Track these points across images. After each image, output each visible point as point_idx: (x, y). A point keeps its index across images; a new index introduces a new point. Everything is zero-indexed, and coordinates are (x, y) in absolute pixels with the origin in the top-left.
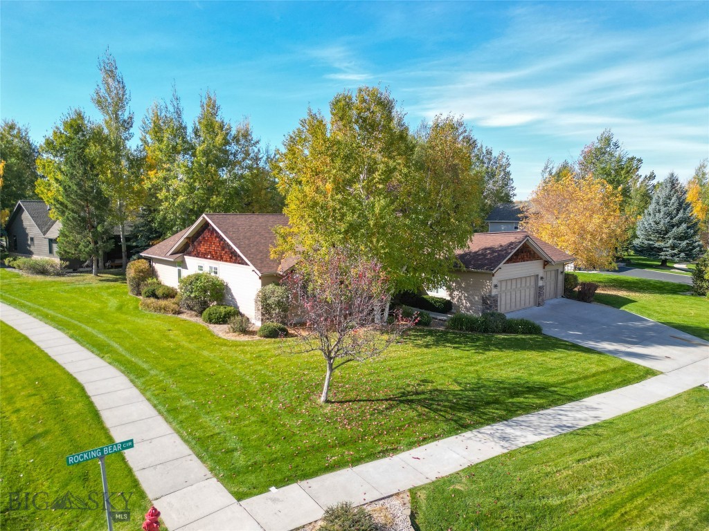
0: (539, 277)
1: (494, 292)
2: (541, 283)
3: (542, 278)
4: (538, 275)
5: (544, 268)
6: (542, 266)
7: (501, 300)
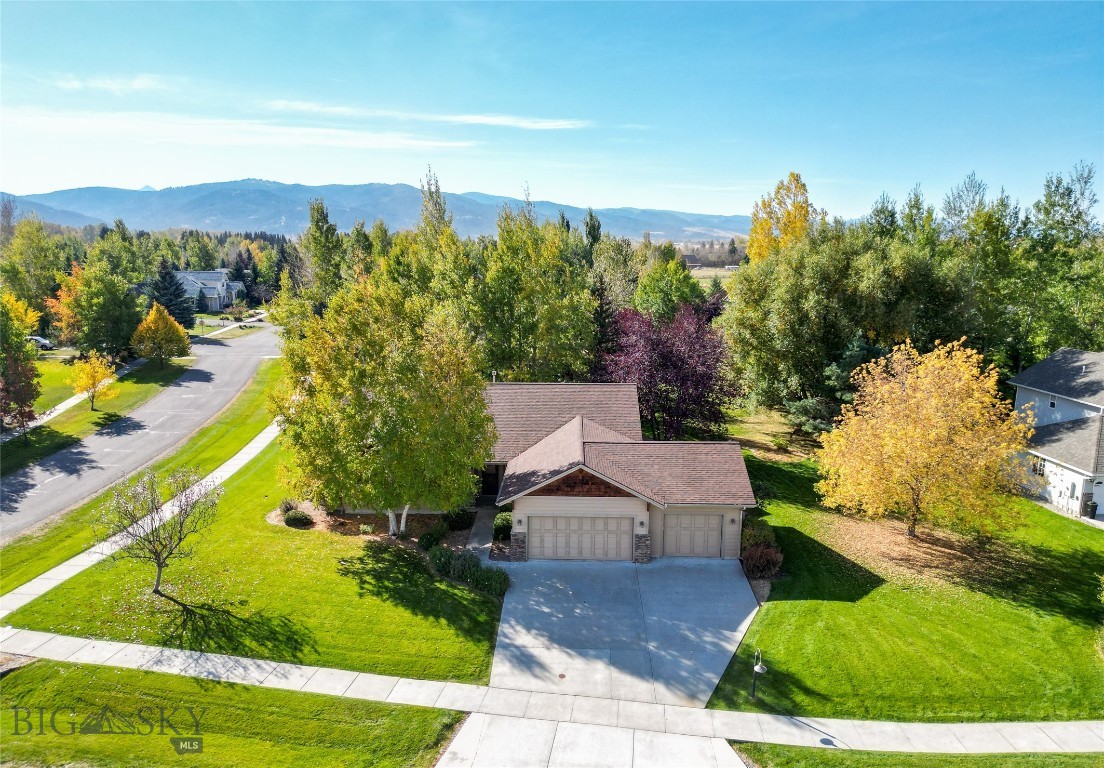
0: (637, 522)
1: (518, 530)
2: (641, 530)
3: (642, 524)
4: (632, 519)
5: (648, 509)
6: (643, 507)
7: (542, 541)
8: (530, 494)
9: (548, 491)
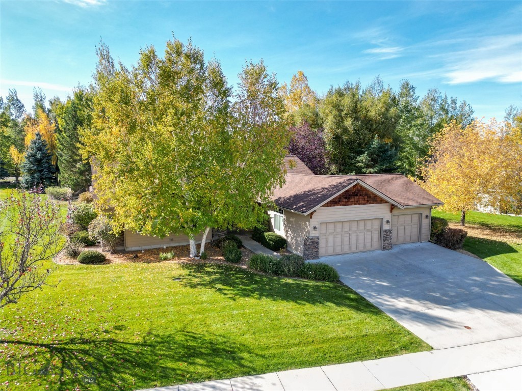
0: (385, 221)
1: (313, 234)
2: (386, 227)
3: (388, 222)
4: (382, 219)
5: (391, 212)
6: (389, 210)
7: (327, 242)
8: (323, 206)
9: (334, 203)
